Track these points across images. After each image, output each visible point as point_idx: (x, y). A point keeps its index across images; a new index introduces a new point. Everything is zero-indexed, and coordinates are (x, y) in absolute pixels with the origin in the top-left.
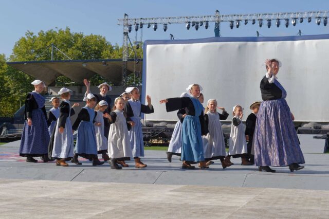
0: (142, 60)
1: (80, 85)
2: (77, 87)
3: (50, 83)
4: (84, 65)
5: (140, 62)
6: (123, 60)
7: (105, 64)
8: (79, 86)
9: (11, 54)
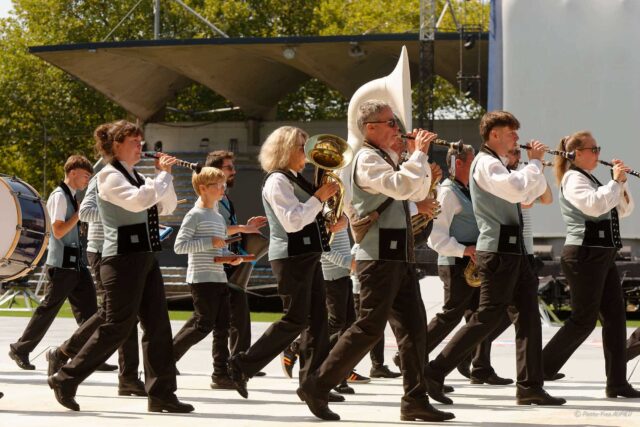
0: (485, 36)
1: (253, 118)
2: (242, 124)
3: (150, 113)
4: (289, 54)
5: (479, 42)
6: (422, 38)
7: (358, 48)
8: (251, 122)
9: (7, 16)
